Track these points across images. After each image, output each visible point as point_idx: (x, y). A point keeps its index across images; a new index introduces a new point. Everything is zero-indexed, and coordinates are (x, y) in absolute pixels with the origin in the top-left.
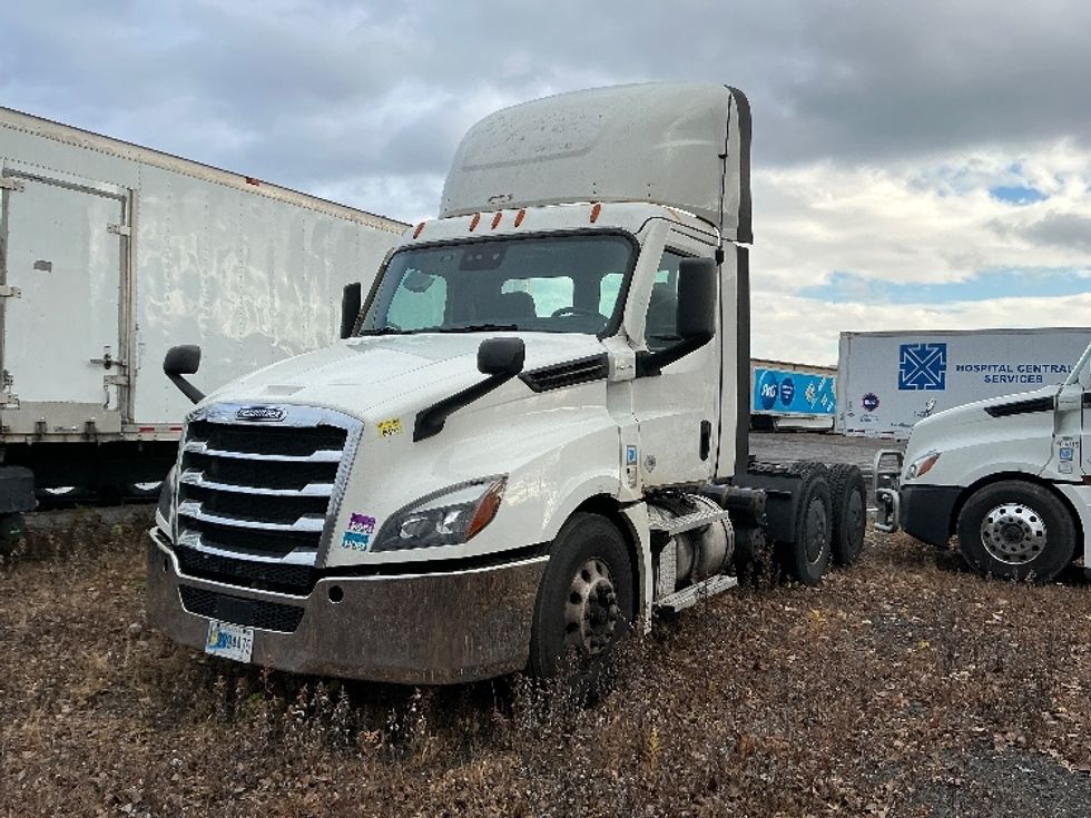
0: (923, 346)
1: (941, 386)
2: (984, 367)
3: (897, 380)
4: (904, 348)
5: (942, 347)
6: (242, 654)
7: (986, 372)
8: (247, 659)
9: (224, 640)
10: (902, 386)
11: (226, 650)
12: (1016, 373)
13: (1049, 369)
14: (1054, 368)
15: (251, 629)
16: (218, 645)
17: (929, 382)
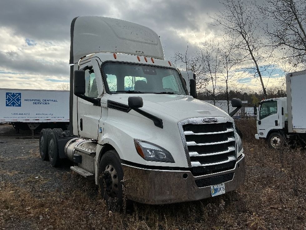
0: (14, 93)
1: (20, 105)
2: (33, 100)
3: (5, 104)
4: (7, 94)
5: (20, 94)
6: (222, 192)
7: (33, 101)
8: (224, 192)
9: (216, 190)
10: (7, 105)
11: (217, 193)
12: (42, 102)
13: (51, 101)
14: (52, 100)
15: (223, 184)
16: (215, 193)
17: (16, 104)
